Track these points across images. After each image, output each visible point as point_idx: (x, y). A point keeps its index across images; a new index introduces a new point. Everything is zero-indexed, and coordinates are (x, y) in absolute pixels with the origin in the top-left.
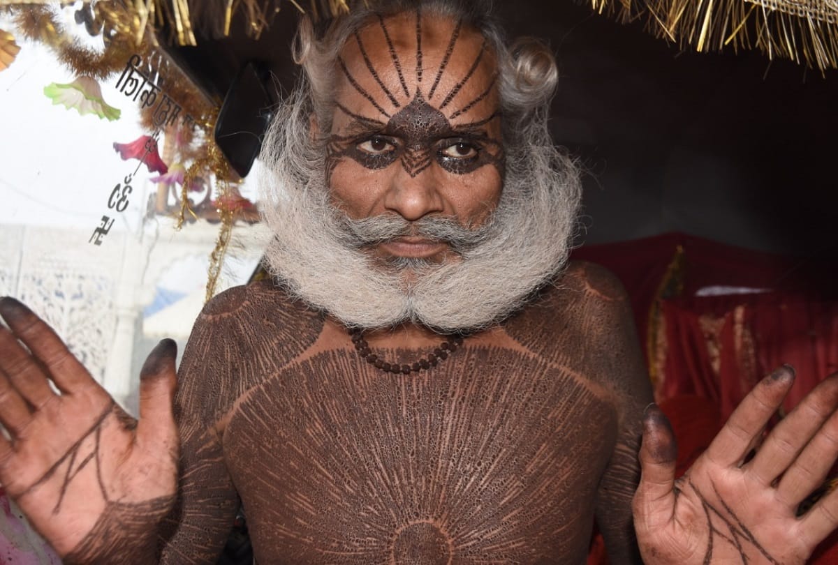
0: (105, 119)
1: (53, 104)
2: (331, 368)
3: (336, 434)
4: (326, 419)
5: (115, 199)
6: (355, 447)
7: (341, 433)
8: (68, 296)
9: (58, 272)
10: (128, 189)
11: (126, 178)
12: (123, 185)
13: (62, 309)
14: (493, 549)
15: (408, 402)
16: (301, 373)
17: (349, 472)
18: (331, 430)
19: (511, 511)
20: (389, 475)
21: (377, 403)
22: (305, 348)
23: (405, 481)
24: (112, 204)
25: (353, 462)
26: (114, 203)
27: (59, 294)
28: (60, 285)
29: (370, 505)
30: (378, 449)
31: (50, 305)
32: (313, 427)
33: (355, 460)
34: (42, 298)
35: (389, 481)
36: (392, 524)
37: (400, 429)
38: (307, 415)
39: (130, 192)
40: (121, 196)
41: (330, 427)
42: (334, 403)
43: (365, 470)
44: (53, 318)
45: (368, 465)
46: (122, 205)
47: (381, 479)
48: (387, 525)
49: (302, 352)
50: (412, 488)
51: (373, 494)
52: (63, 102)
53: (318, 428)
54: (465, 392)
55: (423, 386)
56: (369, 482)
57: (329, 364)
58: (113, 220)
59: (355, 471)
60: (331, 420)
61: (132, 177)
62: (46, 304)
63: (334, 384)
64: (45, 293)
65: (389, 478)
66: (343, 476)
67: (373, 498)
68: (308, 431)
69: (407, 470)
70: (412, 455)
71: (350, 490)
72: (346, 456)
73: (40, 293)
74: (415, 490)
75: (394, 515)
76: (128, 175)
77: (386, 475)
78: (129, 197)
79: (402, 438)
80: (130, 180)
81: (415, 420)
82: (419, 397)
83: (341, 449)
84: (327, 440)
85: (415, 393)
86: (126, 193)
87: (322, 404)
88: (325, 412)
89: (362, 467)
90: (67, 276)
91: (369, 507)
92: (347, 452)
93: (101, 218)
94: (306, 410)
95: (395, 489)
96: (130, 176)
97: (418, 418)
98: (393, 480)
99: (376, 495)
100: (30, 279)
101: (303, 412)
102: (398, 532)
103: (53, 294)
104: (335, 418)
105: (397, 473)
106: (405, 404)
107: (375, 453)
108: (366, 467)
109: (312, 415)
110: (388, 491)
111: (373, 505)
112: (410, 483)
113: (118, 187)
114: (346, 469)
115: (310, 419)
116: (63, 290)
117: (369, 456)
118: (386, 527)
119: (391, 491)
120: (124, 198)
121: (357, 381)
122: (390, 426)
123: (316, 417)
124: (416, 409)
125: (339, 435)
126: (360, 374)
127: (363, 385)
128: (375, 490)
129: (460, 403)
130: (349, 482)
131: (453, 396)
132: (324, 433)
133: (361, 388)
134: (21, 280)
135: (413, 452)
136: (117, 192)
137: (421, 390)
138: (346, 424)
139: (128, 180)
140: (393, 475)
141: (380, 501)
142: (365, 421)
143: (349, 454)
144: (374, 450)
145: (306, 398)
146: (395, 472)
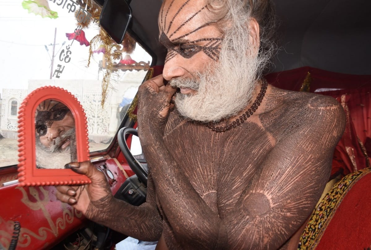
0: (53, 19)
1: (29, 13)
2: (189, 128)
3: (185, 153)
4: (183, 147)
5: (62, 57)
6: (191, 158)
7: (187, 152)
8: (97, 101)
9: (93, 94)
10: (69, 52)
11: (67, 47)
12: (66, 51)
13: (95, 105)
14: (230, 209)
15: (214, 141)
16: (179, 131)
17: (188, 168)
18: (184, 151)
19: (237, 192)
20: (202, 170)
21: (202, 140)
22: (182, 121)
23: (209, 174)
24: (61, 59)
25: (190, 164)
26: (63, 59)
27: (95, 101)
28: (94, 98)
29: (194, 181)
30: (200, 159)
31: (92, 104)
32: (178, 150)
33: (191, 163)
34: (89, 102)
35: (202, 172)
36: (203, 191)
37: (209, 151)
38: (177, 145)
39: (70, 53)
40: (66, 55)
41: (184, 150)
42: (187, 141)
43: (194, 167)
44: (93, 108)
45: (195, 165)
46: (67, 60)
47: (199, 171)
48: (200, 191)
49: (181, 122)
50: (211, 177)
51: (196, 177)
52: (33, 12)
53: (179, 150)
54: (233, 138)
55: (221, 135)
56: (195, 172)
57: (188, 126)
58: (64, 67)
59: (190, 168)
60: (185, 148)
61: (70, 46)
62: (90, 104)
63: (189, 134)
64: (90, 101)
65: (203, 171)
66: (185, 169)
67: (196, 179)
68: (176, 151)
69: (210, 169)
70: (212, 163)
71: (187, 175)
72: (188, 161)
73: (89, 101)
74: (212, 178)
75: (204, 187)
76: (68, 46)
77: (201, 170)
78: (70, 56)
79: (209, 156)
80: (69, 48)
81: (215, 148)
82: (218, 140)
83: (186, 159)
84: (182, 155)
85: (217, 138)
86: (69, 54)
87: (183, 141)
88: (184, 144)
89: (193, 166)
90: (96, 95)
91: (194, 183)
92: (188, 160)
93: (57, 65)
94: (177, 144)
95: (205, 176)
96: (69, 46)
97: (216, 147)
98: (204, 172)
99: (197, 178)
100: (86, 96)
101: (176, 144)
102: (205, 194)
103: (92, 101)
104: (186, 147)
105: (206, 170)
106: (212, 141)
107: (198, 161)
108: (194, 166)
109: (179, 145)
110: (202, 177)
111: (195, 182)
112: (211, 174)
113: (63, 51)
114: (187, 166)
115: (177, 147)
116: (95, 99)
117: (196, 162)
118: (200, 192)
119: (203, 177)
120: (67, 56)
121: (197, 132)
122: (206, 150)
123: (180, 146)
124: (216, 144)
125: (186, 153)
126: (199, 130)
127: (199, 134)
128: (196, 176)
129: (230, 143)
130: (187, 172)
131: (228, 140)
132: (182, 152)
133: (198, 135)
134: (83, 97)
135: (213, 162)
136: (63, 54)
137: (220, 137)
138: (190, 149)
139: (68, 48)
140: (204, 170)
141: (198, 180)
142: (197, 148)
143: (189, 161)
144: (198, 159)
145: (178, 139)
146: (205, 169)
